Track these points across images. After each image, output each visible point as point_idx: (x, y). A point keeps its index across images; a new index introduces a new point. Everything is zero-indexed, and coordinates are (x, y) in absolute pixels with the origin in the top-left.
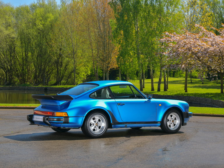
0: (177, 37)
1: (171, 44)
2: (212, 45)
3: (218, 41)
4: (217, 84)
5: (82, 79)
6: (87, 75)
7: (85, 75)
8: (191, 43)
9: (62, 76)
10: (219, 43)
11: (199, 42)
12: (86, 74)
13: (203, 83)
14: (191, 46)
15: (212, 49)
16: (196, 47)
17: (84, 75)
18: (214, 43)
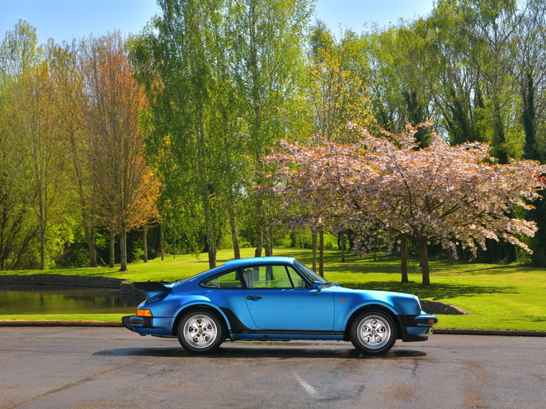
0: (306, 153)
1: (286, 170)
2: (390, 171)
3: (402, 161)
4: (375, 261)
5: (54, 254)
6: (66, 245)
7: (61, 243)
8: (340, 165)
9: (6, 248)
10: (404, 166)
11: (357, 165)
12: (63, 242)
13: (343, 261)
14: (339, 174)
15: (387, 178)
16: (349, 175)
17: (58, 244)
18: (392, 165)
